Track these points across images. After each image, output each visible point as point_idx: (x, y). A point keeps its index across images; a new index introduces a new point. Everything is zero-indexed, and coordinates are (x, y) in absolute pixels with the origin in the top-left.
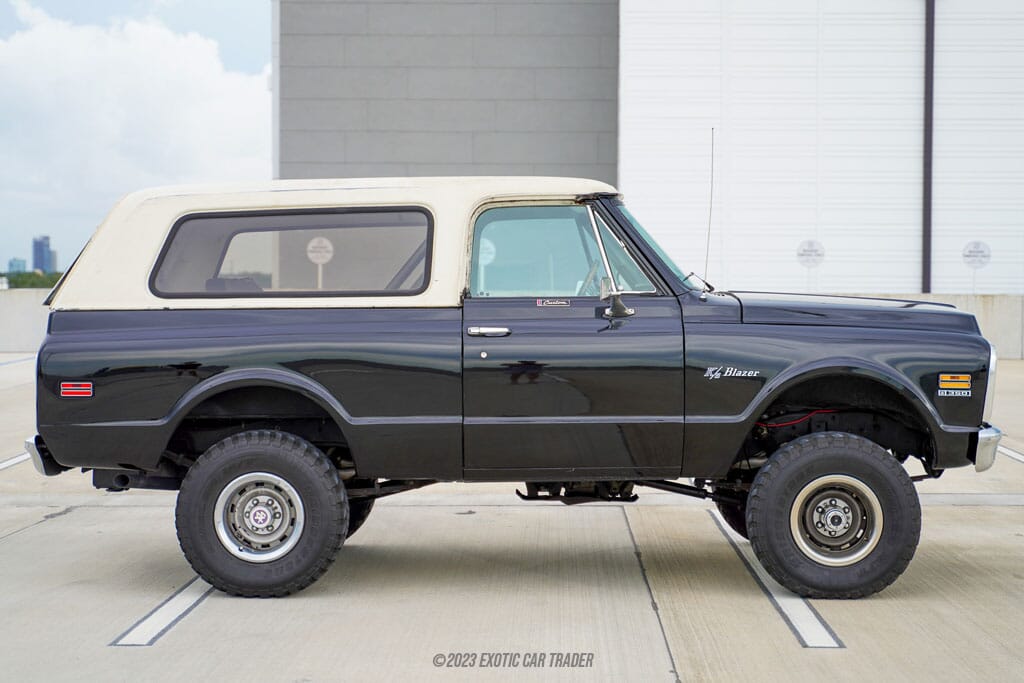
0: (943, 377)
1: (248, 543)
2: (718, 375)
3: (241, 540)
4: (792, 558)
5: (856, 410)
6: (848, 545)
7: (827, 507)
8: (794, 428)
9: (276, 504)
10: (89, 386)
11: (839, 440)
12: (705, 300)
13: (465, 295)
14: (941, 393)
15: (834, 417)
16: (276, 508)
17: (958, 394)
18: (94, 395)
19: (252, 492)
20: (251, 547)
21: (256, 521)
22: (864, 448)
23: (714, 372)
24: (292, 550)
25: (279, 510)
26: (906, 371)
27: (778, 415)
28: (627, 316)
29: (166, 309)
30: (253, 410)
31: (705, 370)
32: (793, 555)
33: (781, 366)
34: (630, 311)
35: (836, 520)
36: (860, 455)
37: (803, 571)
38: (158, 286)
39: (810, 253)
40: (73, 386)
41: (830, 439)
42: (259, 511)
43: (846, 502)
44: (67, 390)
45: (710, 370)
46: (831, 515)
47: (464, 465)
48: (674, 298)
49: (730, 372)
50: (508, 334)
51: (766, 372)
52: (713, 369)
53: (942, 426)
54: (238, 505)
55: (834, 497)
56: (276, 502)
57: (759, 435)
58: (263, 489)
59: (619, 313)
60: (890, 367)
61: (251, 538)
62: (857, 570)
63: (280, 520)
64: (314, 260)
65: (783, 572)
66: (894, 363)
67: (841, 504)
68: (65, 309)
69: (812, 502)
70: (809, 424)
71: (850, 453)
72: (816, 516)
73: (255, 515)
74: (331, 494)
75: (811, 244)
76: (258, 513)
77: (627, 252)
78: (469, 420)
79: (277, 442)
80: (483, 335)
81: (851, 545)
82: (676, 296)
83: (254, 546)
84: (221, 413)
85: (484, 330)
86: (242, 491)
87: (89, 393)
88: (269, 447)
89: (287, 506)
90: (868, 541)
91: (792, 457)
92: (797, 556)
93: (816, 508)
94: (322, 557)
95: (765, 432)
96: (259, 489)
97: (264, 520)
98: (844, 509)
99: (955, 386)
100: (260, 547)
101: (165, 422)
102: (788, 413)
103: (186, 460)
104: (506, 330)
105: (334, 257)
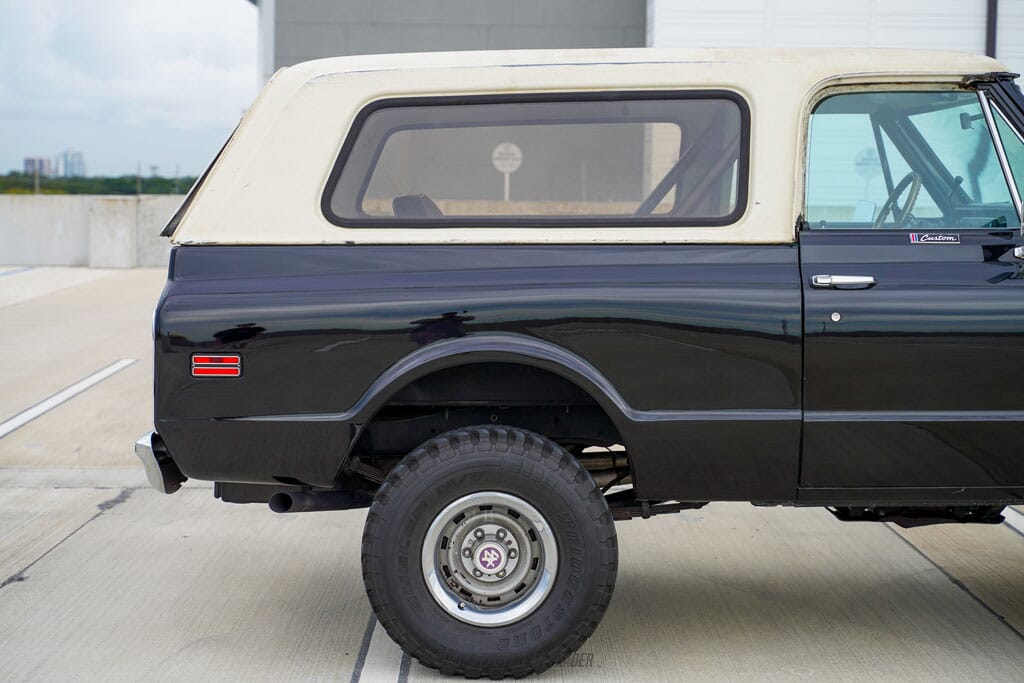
1: (466, 594)
3: (458, 590)
9: (510, 536)
10: (236, 360)
13: (801, 225)
16: (509, 542)
18: (242, 375)
19: (474, 519)
20: (472, 601)
21: (484, 564)
24: (538, 608)
25: (514, 545)
29: (350, 244)
30: (468, 396)
38: (335, 210)
40: (211, 360)
42: (489, 550)
44: (202, 366)
47: (799, 482)
54: (454, 539)
56: (509, 534)
58: (492, 515)
61: (472, 588)
63: (516, 559)
64: (501, 169)
68: (195, 242)
73: (482, 555)
74: (599, 525)
76: (486, 553)
78: (811, 416)
79: (518, 447)
83: (477, 599)
84: (421, 398)
86: (459, 519)
87: (236, 371)
88: (505, 454)
89: (526, 540)
94: (586, 620)
96: (485, 515)
97: (497, 563)
100: (485, 601)
101: (352, 415)
103: (363, 465)
105: (522, 166)
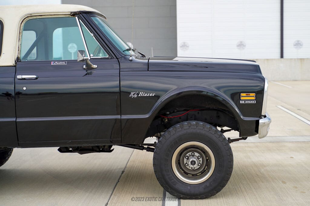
0: (242, 94)
2: (136, 96)
4: (172, 181)
5: (209, 109)
6: (201, 173)
7: (190, 156)
8: (180, 118)
11: (194, 125)
12: (131, 60)
14: (241, 102)
15: (198, 113)
17: (249, 102)
22: (205, 129)
23: (134, 94)
26: (225, 92)
27: (174, 112)
28: (93, 68)
31: (130, 93)
32: (173, 179)
33: (166, 91)
34: (95, 66)
35: (193, 163)
36: (203, 132)
37: (178, 187)
39: (241, 45)
41: (189, 125)
43: (199, 154)
45: (132, 93)
46: (191, 160)
48: (117, 60)
49: (141, 94)
50: (36, 78)
51: (159, 93)
52: (134, 93)
53: (242, 117)
55: (193, 151)
57: (164, 122)
59: (89, 68)
60: (218, 91)
62: (203, 186)
65: (168, 187)
66: (219, 88)
67: (197, 154)
69: (183, 154)
70: (187, 116)
71: (198, 131)
72: (185, 160)
75: (241, 42)
77: (95, 38)
80: (24, 79)
81: (202, 173)
82: (117, 59)
85: (24, 77)
90: (208, 172)
91: (172, 134)
92: (175, 180)
93: (185, 156)
95: (166, 120)
98: (198, 157)
99: (248, 98)
102: (178, 111)
104: (35, 76)
